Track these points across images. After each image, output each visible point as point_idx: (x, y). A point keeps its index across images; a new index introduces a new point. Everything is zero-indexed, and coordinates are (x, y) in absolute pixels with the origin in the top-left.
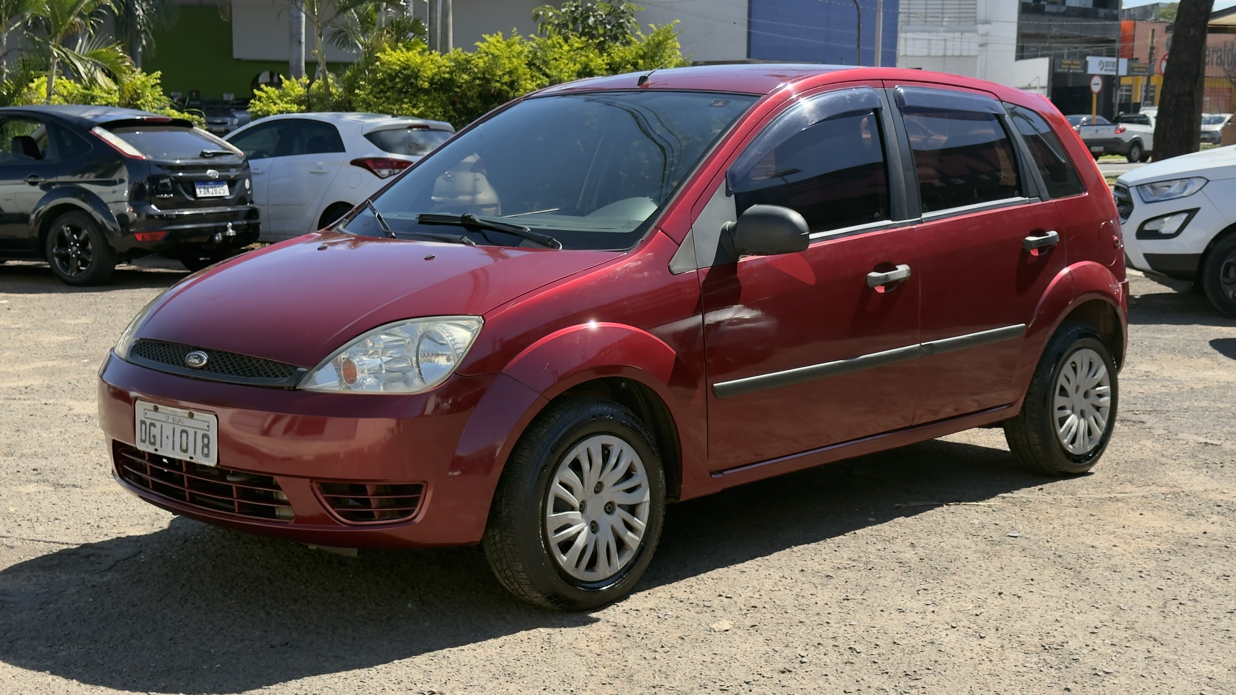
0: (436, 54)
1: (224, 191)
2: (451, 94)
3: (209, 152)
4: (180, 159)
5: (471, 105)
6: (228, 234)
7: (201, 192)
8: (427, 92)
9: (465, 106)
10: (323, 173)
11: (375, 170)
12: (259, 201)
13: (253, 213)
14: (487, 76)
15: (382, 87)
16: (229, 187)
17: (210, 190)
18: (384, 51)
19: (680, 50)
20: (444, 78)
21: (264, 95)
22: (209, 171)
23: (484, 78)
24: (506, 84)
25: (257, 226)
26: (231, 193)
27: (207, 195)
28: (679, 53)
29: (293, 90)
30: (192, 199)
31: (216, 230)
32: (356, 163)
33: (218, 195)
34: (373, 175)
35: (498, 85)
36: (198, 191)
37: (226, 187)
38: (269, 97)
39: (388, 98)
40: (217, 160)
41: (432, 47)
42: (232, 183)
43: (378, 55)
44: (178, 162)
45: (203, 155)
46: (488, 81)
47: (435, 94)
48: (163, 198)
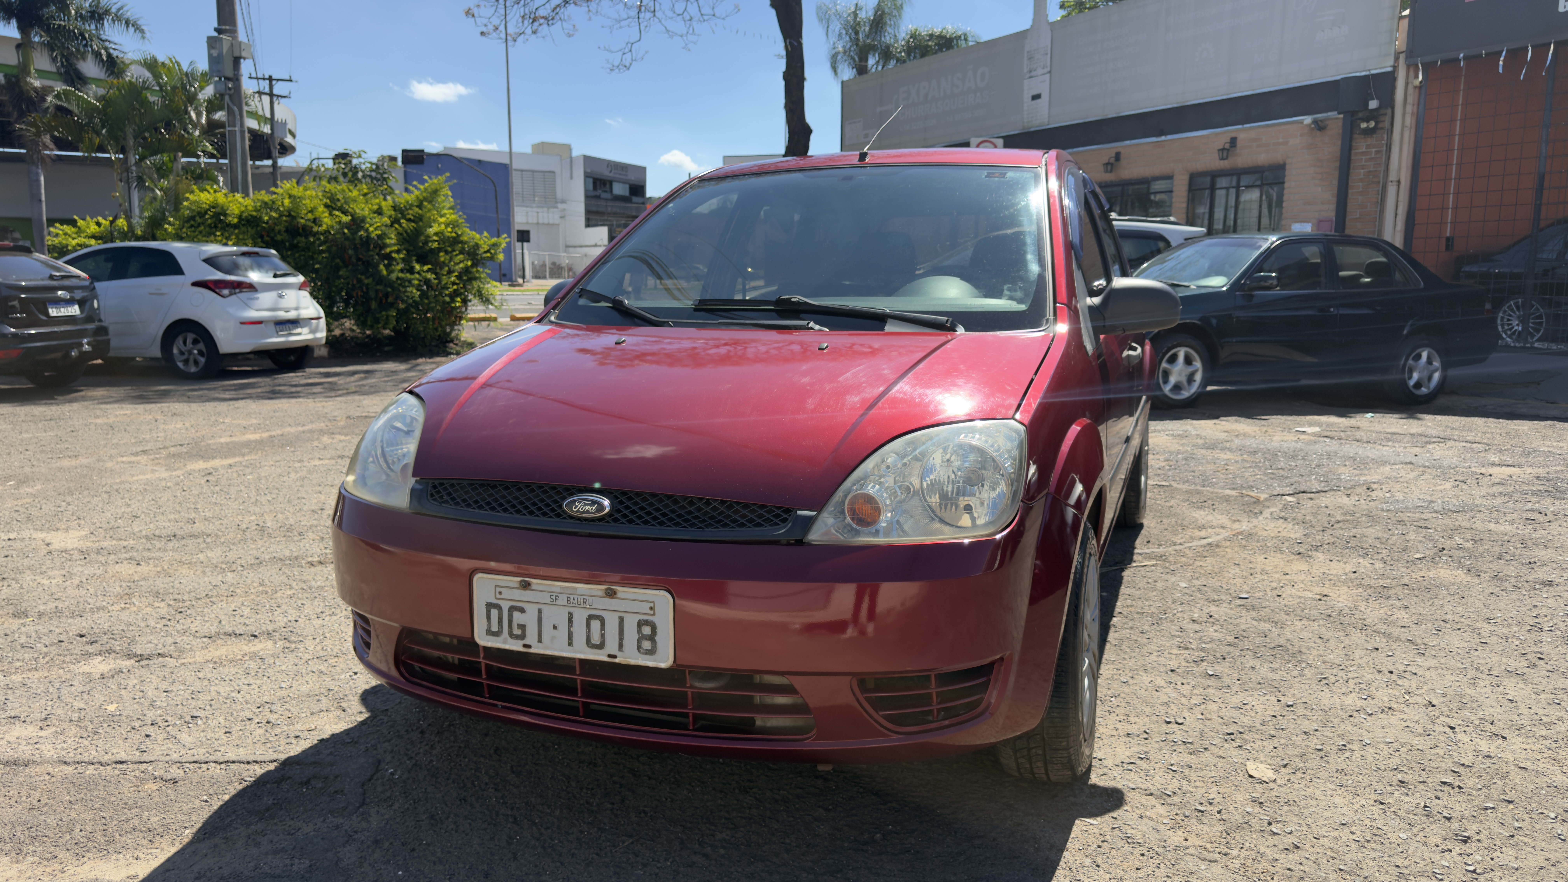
0: (238, 196)
1: (74, 310)
2: (259, 228)
3: (58, 274)
4: (24, 281)
5: (279, 238)
6: (84, 349)
7: (53, 312)
8: (235, 226)
9: (272, 239)
10: (163, 294)
11: (217, 290)
12: (108, 320)
13: (102, 331)
14: (293, 213)
15: (192, 222)
16: (80, 307)
17: (62, 310)
18: (192, 192)
19: (452, 197)
20: (251, 216)
21: (61, 232)
22: (60, 293)
23: (290, 215)
24: (309, 220)
25: (108, 342)
26: (82, 311)
27: (60, 314)
28: (451, 200)
29: (88, 227)
30: (45, 318)
31: (71, 347)
32: (196, 284)
33: (70, 314)
34: (215, 295)
35: (302, 221)
36: (50, 310)
37: (76, 307)
38: (66, 234)
39: (200, 232)
40: (66, 282)
41: (233, 189)
42: (81, 303)
43: (187, 195)
44: (24, 284)
45: (52, 277)
46: (294, 218)
47: (244, 229)
48: (18, 318)
